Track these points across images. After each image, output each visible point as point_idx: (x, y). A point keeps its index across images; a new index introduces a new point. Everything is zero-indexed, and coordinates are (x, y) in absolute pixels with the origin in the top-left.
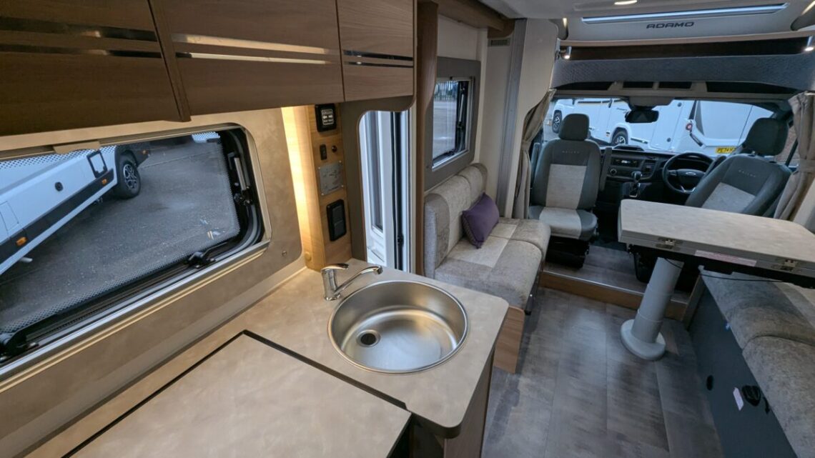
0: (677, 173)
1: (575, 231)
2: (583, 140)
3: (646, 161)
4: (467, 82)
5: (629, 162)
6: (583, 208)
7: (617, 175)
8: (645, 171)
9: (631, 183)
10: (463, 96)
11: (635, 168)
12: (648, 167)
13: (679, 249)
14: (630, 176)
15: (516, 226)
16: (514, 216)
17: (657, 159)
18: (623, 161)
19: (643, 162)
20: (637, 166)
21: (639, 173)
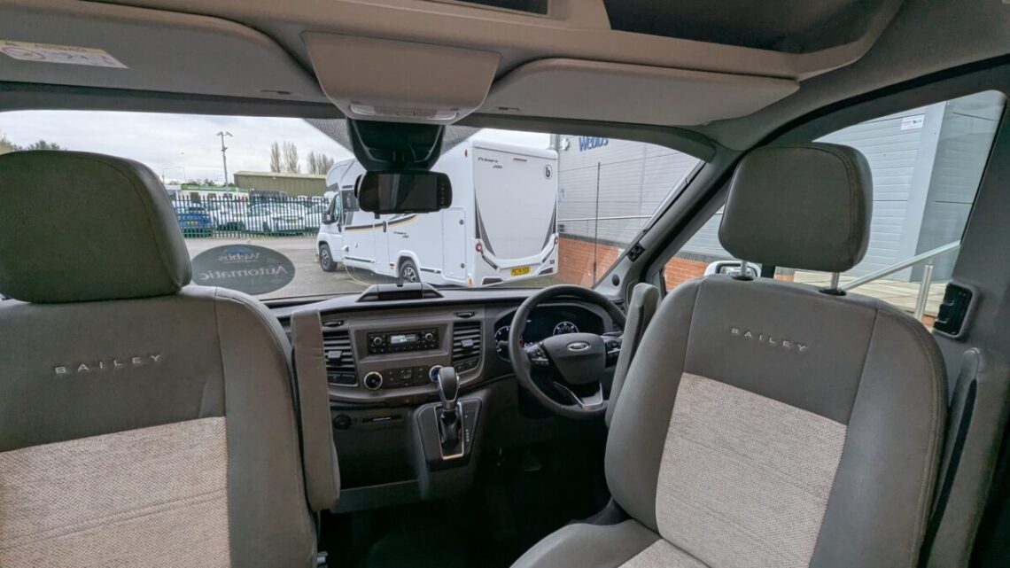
3: (457, 325)
5: (413, 338)
7: (387, 386)
8: (462, 358)
9: (434, 406)
11: (433, 354)
12: (468, 343)
14: (426, 382)
17: (480, 316)
18: (395, 339)
19: (449, 332)
20: (437, 347)
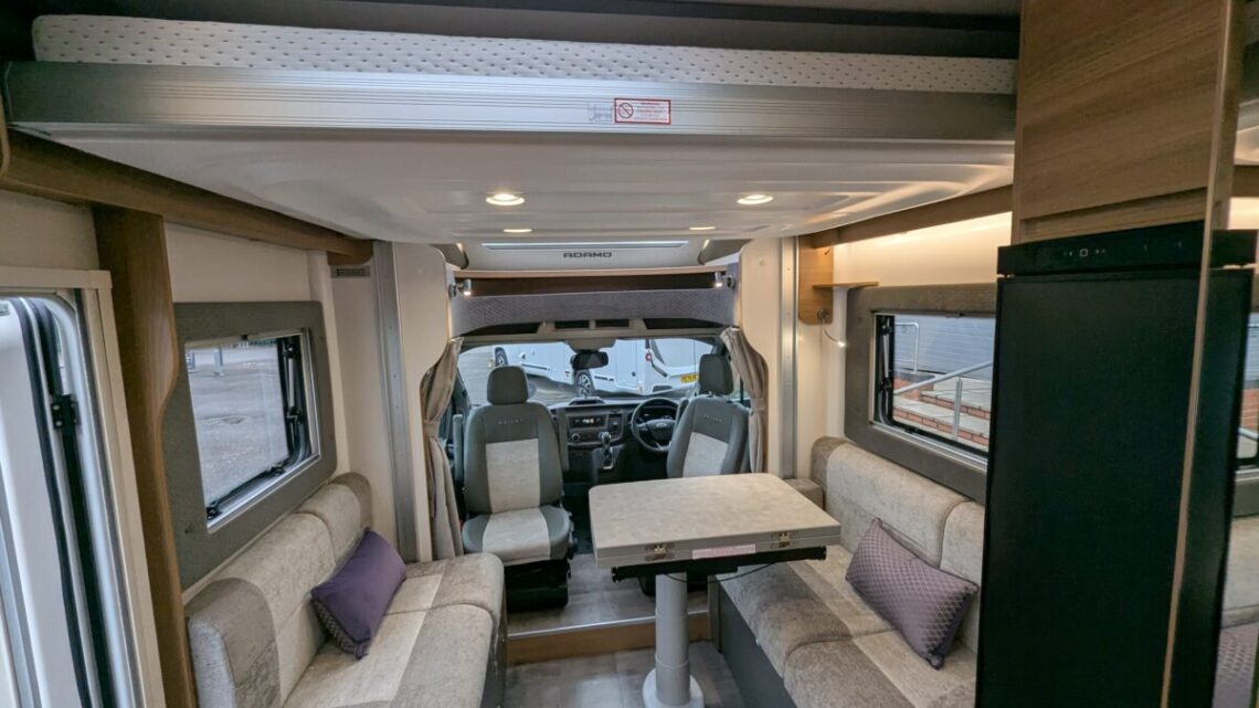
0: (647, 427)
1: (542, 547)
2: (523, 401)
4: (296, 339)
5: (592, 421)
6: (548, 502)
7: (582, 440)
9: (600, 449)
10: (290, 361)
11: (601, 428)
12: (615, 424)
13: (672, 556)
14: (597, 439)
15: (440, 576)
16: (436, 557)
17: (621, 412)
18: (585, 421)
20: (602, 425)
21: (606, 433)
